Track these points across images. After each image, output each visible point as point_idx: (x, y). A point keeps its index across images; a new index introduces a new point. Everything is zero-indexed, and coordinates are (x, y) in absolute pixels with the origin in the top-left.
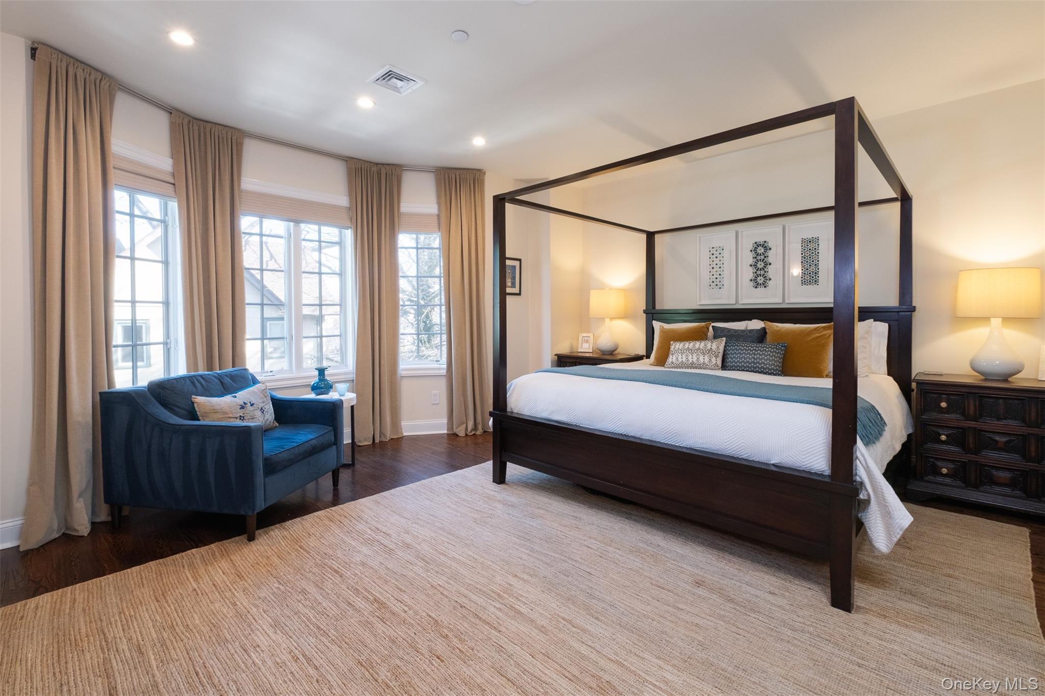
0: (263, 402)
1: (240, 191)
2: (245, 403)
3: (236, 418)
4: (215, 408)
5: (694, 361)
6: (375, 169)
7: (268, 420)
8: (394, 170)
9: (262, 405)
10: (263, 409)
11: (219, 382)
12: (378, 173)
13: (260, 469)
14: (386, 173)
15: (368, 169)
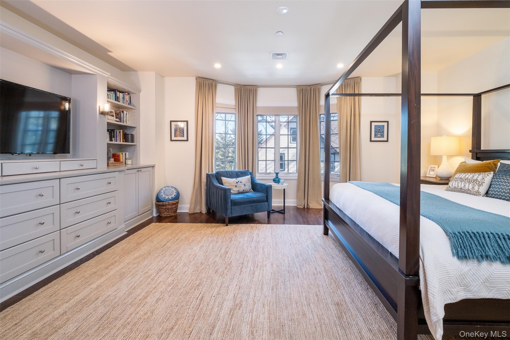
0: (246, 182)
1: (256, 107)
2: (238, 182)
3: (234, 186)
4: (227, 182)
5: (462, 187)
6: (309, 88)
7: (247, 188)
8: (317, 86)
9: (245, 183)
10: (245, 184)
11: (236, 174)
12: (310, 89)
13: (229, 203)
14: (314, 89)
15: (306, 89)
